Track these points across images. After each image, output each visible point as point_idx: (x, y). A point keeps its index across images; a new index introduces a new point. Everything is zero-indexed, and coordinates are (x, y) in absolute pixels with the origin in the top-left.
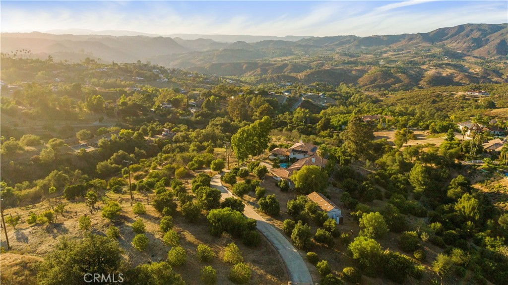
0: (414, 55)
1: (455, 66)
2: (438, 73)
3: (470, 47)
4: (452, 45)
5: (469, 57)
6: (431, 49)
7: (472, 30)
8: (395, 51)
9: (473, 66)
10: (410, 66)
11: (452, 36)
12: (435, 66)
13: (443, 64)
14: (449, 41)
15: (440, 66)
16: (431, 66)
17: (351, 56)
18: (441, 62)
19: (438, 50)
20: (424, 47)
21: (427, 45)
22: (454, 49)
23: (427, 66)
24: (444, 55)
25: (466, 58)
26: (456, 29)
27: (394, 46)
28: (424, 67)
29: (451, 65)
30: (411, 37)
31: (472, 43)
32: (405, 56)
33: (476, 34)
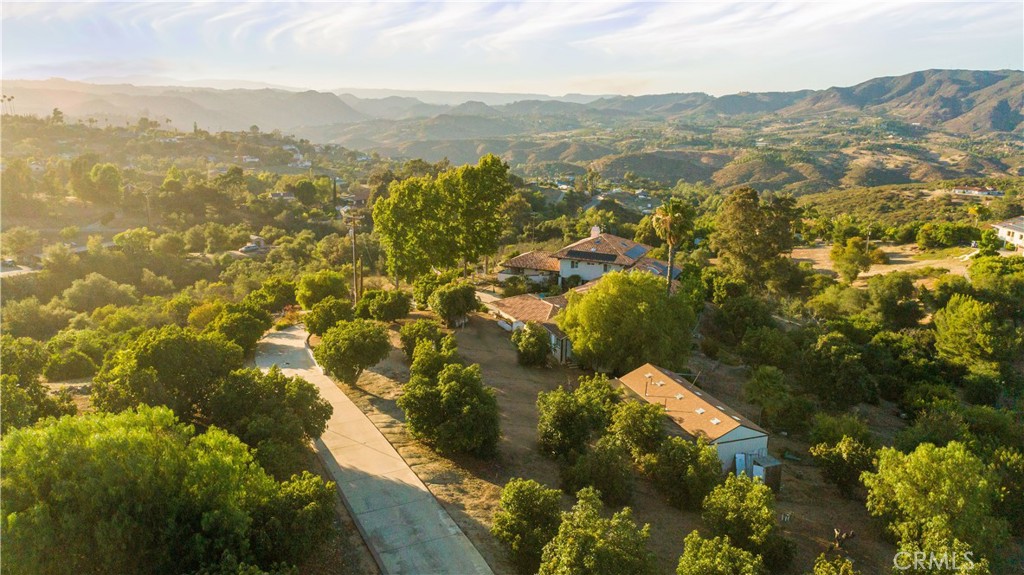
0: (825, 129)
1: (911, 150)
2: (878, 162)
3: (936, 115)
4: (901, 111)
5: (937, 135)
6: (860, 119)
7: (940, 83)
8: (786, 122)
9: (948, 150)
10: (819, 149)
11: (900, 94)
12: (870, 150)
13: (886, 146)
14: (894, 103)
15: (881, 149)
16: (862, 149)
17: (698, 130)
18: (882, 142)
19: (873, 120)
20: (845, 114)
21: (852, 110)
22: (904, 119)
23: (855, 149)
24: (888, 129)
25: (930, 136)
26: (909, 80)
27: (784, 113)
28: (849, 151)
29: (905, 148)
30: (818, 96)
31: (942, 107)
32: (807, 132)
33: (949, 90)
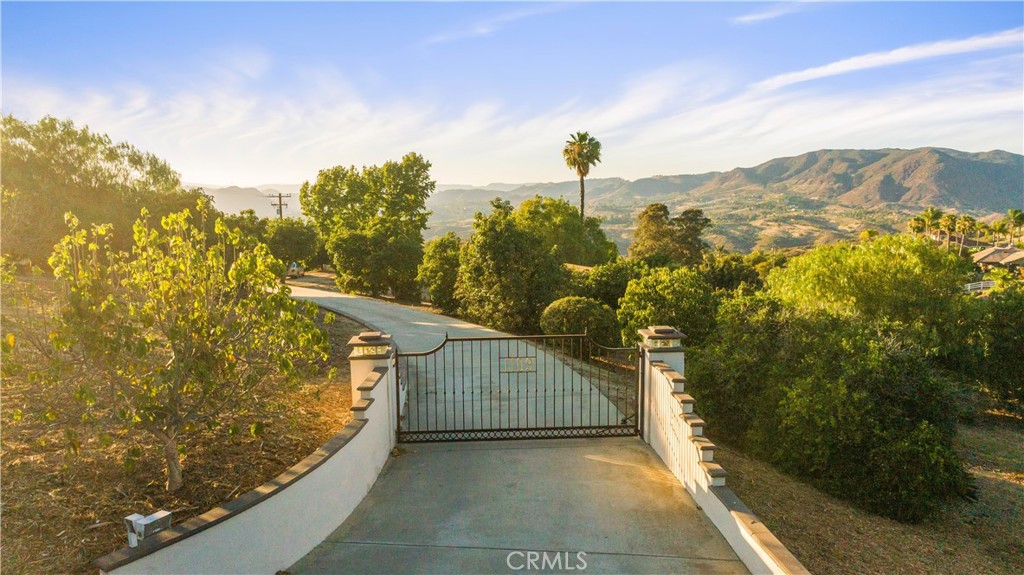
0: (734, 206)
1: (812, 221)
2: (784, 232)
3: (832, 190)
4: (800, 187)
5: (834, 207)
6: (764, 196)
7: (832, 161)
8: (698, 201)
9: (845, 219)
10: (729, 222)
11: (798, 172)
12: (776, 221)
13: (790, 217)
14: (793, 181)
15: (785, 220)
16: (769, 221)
17: (617, 210)
18: (786, 215)
19: (776, 196)
20: (751, 192)
21: (756, 188)
22: (804, 194)
23: (762, 221)
24: (790, 204)
25: (827, 208)
26: (804, 160)
27: (696, 193)
28: (757, 223)
29: (806, 219)
30: (725, 177)
31: (836, 183)
32: (718, 208)
33: (840, 168)
